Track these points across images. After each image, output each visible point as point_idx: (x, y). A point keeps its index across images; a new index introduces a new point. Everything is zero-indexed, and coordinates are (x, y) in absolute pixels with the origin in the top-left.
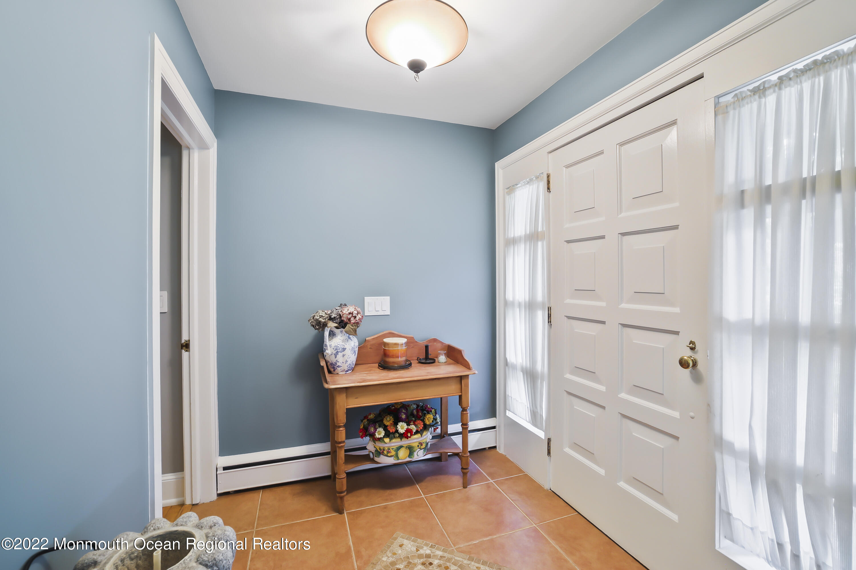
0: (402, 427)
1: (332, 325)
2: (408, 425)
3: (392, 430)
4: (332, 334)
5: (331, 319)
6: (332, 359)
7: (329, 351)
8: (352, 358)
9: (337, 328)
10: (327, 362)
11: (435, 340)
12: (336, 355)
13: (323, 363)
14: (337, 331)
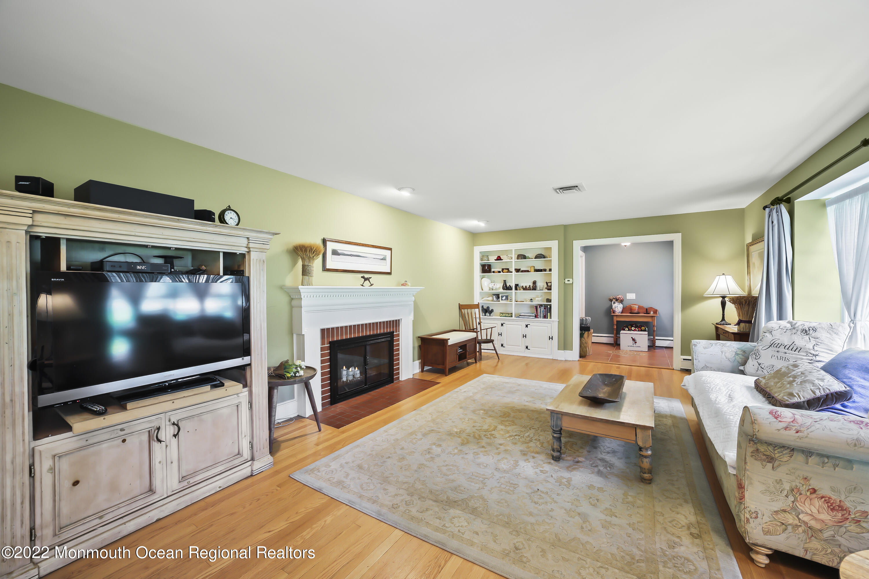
0: (633, 328)
1: (614, 300)
2: (635, 328)
3: (630, 329)
4: (614, 303)
5: (614, 299)
6: (614, 309)
7: (613, 307)
8: (621, 310)
9: (616, 301)
10: (613, 310)
11: (651, 308)
12: (615, 308)
13: (612, 310)
14: (616, 302)
